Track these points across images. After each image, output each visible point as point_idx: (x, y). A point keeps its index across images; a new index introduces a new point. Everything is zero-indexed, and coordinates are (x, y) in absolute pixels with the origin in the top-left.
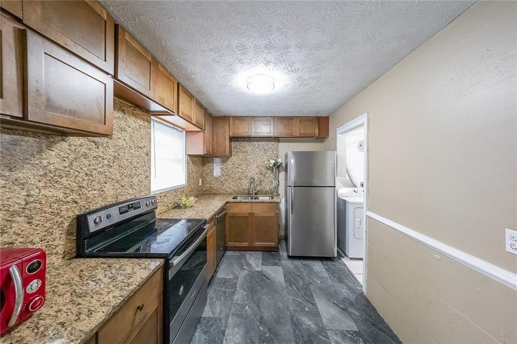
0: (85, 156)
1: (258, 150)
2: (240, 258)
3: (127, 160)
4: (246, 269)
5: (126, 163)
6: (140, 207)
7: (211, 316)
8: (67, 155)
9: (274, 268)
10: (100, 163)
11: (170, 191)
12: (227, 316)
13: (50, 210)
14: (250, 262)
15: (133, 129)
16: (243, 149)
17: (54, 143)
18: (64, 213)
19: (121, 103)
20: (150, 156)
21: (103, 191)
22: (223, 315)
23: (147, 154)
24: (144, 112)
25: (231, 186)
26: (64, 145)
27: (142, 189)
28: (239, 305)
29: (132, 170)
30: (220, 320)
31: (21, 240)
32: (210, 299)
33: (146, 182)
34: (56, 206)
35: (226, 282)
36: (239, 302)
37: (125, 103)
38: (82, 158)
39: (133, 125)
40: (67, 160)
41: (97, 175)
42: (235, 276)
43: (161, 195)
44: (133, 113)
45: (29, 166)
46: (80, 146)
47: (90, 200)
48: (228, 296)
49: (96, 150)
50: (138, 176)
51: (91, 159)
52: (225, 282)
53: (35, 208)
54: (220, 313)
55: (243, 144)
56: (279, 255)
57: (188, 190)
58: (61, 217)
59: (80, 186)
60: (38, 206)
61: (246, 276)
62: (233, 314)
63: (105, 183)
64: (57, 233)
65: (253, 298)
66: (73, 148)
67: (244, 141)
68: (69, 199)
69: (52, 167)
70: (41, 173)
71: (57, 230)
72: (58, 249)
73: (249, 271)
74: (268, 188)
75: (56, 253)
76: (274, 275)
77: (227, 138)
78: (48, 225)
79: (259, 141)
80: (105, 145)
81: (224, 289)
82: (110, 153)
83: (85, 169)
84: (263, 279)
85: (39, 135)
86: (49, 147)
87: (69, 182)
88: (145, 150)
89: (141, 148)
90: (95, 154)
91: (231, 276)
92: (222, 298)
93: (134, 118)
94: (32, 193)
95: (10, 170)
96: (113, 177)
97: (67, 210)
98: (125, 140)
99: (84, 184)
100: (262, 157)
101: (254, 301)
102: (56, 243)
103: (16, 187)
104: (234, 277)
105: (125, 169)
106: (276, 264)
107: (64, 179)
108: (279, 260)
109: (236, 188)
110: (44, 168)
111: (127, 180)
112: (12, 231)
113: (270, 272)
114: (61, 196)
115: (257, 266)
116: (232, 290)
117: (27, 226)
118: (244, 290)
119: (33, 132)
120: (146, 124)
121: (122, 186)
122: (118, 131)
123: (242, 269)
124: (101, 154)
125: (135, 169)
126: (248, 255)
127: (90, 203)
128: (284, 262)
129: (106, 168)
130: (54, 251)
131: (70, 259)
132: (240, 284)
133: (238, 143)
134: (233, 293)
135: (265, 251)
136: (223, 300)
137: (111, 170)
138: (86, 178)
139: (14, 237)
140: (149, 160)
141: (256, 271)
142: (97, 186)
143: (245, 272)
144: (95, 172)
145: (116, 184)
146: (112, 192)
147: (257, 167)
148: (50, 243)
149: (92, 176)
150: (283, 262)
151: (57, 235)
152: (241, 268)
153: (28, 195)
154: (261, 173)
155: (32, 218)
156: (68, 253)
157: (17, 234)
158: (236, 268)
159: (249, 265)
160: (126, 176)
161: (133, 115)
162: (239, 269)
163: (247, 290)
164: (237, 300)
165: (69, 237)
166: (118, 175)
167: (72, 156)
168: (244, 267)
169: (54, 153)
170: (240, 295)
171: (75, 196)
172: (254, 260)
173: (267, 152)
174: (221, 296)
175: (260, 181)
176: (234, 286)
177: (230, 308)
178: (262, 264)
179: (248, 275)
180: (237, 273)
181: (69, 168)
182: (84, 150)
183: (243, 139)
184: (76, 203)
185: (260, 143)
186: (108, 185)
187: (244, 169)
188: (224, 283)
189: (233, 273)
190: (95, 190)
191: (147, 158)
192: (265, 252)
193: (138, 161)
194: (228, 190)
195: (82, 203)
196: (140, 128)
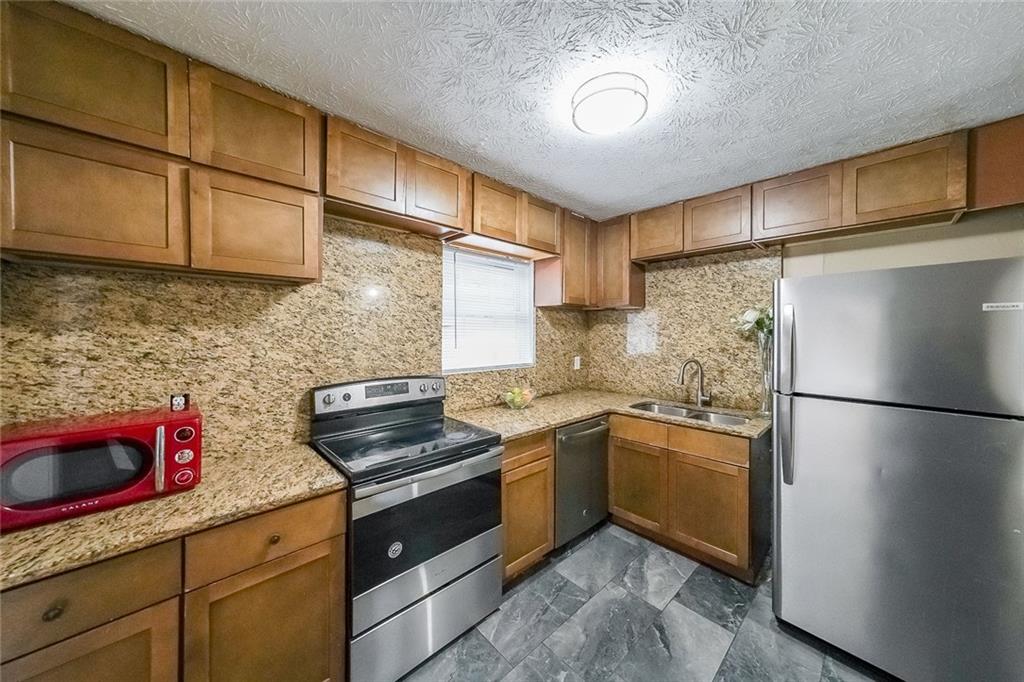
0: (324, 310)
1: (715, 287)
2: (629, 552)
3: (394, 316)
4: (624, 586)
5: (390, 321)
6: (407, 391)
7: (491, 640)
8: (298, 310)
9: (707, 624)
10: (345, 321)
11: (487, 374)
12: (514, 664)
13: (278, 377)
14: (649, 574)
15: (404, 267)
16: (672, 287)
17: (283, 295)
18: (294, 383)
19: (383, 230)
20: (441, 310)
21: (350, 360)
22: (508, 655)
23: (434, 308)
24: (427, 238)
25: (644, 377)
26: (295, 297)
27: (422, 364)
28: (551, 654)
29: (402, 332)
30: (498, 659)
31: (246, 405)
32: (513, 604)
33: (432, 353)
34: (285, 372)
35: (565, 588)
36: (556, 650)
37: (389, 229)
38: (320, 314)
39: (405, 262)
40: (298, 316)
41: (341, 337)
42: (590, 588)
43: (466, 377)
44: (404, 243)
45: (255, 322)
46: (317, 297)
47: (330, 371)
48: (546, 622)
49: (340, 302)
50: (415, 342)
51: (332, 314)
52: (564, 586)
53: (261, 372)
54: (507, 646)
55: (671, 274)
56: (751, 600)
57: (539, 376)
58: (291, 387)
59: (317, 351)
60: (265, 370)
61: (614, 601)
62: (526, 666)
63: (354, 349)
64: (286, 407)
65: (592, 663)
66: (307, 300)
67: (675, 268)
68: (301, 366)
69: (279, 325)
70: (268, 332)
71: (286, 403)
72: (287, 426)
73: (630, 593)
74: (745, 392)
75: (286, 431)
76: (689, 643)
77: (626, 264)
78: (275, 394)
79: (716, 262)
80: (354, 295)
81: (548, 602)
82: (362, 307)
83: (323, 328)
84: (649, 635)
85: (266, 286)
86: (277, 301)
87: (302, 345)
88: (429, 301)
89: (421, 298)
90: (339, 308)
91: (582, 583)
92: (534, 617)
93: (406, 251)
94: (258, 354)
95: (236, 327)
96: (367, 341)
97: (299, 379)
98: (388, 286)
99: (322, 348)
100: (725, 304)
101: (587, 673)
102: (285, 418)
103: (242, 347)
104: (585, 588)
105: (390, 331)
106: (719, 618)
107: (295, 340)
108: (740, 612)
109: (656, 384)
110: (271, 325)
111: (393, 347)
112: (238, 393)
113: (685, 631)
114: (291, 361)
115: (658, 593)
116: (562, 614)
117: (253, 391)
118: (585, 630)
119: (259, 284)
120: (432, 258)
121: (384, 356)
122: (375, 274)
123: (618, 579)
124: (348, 309)
125: (408, 331)
126: (655, 553)
127: (331, 374)
128: (754, 625)
129: (355, 328)
130: (283, 428)
131: (301, 443)
132: (589, 611)
133: (660, 275)
134: (561, 622)
135: (708, 566)
136: (531, 622)
137: (364, 331)
138: (326, 341)
139: (240, 401)
140: (439, 316)
141: (646, 603)
142: (342, 353)
143: (619, 593)
144: (337, 333)
145: (373, 352)
146: (366, 364)
147: (711, 333)
148: (278, 417)
149: (333, 338)
150: (749, 624)
151: (286, 408)
152: (618, 576)
153: (254, 357)
154: (723, 350)
155: (258, 383)
156: (300, 435)
157: (243, 399)
158: (607, 570)
159: (640, 578)
160: (390, 342)
161: (406, 245)
162: (610, 577)
163: (594, 634)
164: (555, 644)
165: (301, 415)
166: (377, 339)
167: (305, 312)
168: (626, 579)
169: (282, 308)
170: (569, 636)
171: (309, 363)
172: (661, 575)
173: (743, 290)
174: (534, 612)
175: (722, 372)
176: (572, 609)
177: (530, 649)
178: (678, 595)
179: (621, 603)
180: (600, 582)
181: (301, 327)
182: (321, 303)
183: (674, 263)
184: (311, 372)
185: (721, 266)
186: (358, 353)
187: (674, 336)
188: (560, 589)
189: (591, 577)
190: (338, 358)
191: (433, 313)
192: (709, 571)
193: (416, 318)
194: (636, 385)
195: (319, 373)
196: (419, 266)
